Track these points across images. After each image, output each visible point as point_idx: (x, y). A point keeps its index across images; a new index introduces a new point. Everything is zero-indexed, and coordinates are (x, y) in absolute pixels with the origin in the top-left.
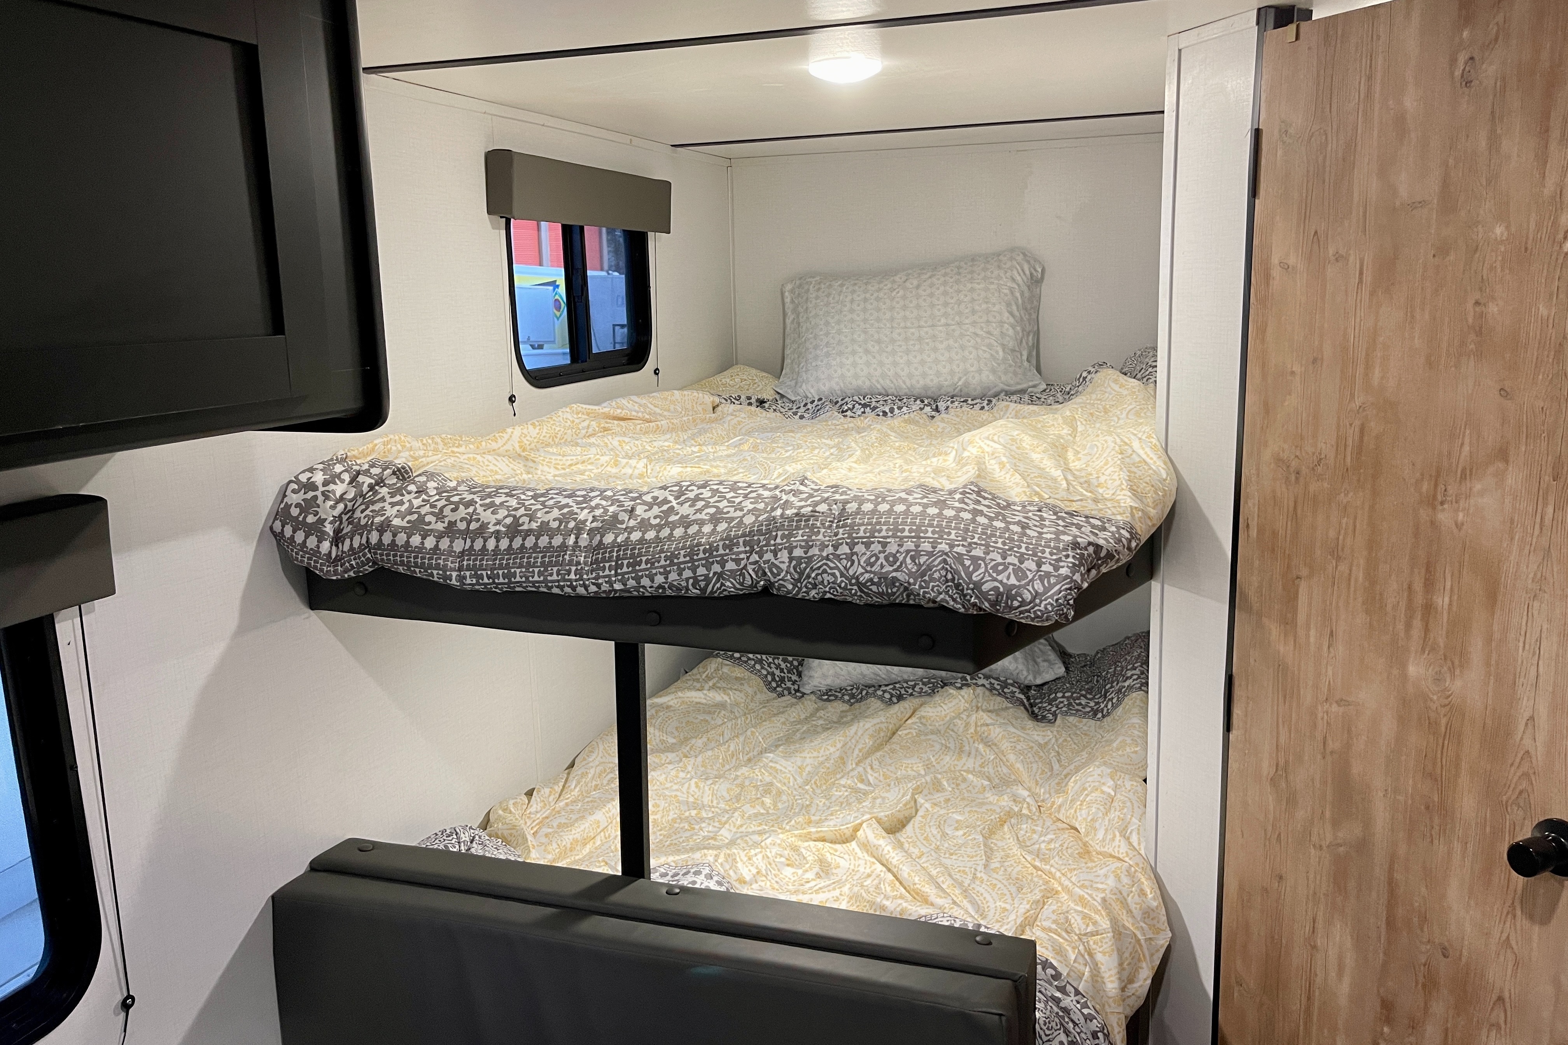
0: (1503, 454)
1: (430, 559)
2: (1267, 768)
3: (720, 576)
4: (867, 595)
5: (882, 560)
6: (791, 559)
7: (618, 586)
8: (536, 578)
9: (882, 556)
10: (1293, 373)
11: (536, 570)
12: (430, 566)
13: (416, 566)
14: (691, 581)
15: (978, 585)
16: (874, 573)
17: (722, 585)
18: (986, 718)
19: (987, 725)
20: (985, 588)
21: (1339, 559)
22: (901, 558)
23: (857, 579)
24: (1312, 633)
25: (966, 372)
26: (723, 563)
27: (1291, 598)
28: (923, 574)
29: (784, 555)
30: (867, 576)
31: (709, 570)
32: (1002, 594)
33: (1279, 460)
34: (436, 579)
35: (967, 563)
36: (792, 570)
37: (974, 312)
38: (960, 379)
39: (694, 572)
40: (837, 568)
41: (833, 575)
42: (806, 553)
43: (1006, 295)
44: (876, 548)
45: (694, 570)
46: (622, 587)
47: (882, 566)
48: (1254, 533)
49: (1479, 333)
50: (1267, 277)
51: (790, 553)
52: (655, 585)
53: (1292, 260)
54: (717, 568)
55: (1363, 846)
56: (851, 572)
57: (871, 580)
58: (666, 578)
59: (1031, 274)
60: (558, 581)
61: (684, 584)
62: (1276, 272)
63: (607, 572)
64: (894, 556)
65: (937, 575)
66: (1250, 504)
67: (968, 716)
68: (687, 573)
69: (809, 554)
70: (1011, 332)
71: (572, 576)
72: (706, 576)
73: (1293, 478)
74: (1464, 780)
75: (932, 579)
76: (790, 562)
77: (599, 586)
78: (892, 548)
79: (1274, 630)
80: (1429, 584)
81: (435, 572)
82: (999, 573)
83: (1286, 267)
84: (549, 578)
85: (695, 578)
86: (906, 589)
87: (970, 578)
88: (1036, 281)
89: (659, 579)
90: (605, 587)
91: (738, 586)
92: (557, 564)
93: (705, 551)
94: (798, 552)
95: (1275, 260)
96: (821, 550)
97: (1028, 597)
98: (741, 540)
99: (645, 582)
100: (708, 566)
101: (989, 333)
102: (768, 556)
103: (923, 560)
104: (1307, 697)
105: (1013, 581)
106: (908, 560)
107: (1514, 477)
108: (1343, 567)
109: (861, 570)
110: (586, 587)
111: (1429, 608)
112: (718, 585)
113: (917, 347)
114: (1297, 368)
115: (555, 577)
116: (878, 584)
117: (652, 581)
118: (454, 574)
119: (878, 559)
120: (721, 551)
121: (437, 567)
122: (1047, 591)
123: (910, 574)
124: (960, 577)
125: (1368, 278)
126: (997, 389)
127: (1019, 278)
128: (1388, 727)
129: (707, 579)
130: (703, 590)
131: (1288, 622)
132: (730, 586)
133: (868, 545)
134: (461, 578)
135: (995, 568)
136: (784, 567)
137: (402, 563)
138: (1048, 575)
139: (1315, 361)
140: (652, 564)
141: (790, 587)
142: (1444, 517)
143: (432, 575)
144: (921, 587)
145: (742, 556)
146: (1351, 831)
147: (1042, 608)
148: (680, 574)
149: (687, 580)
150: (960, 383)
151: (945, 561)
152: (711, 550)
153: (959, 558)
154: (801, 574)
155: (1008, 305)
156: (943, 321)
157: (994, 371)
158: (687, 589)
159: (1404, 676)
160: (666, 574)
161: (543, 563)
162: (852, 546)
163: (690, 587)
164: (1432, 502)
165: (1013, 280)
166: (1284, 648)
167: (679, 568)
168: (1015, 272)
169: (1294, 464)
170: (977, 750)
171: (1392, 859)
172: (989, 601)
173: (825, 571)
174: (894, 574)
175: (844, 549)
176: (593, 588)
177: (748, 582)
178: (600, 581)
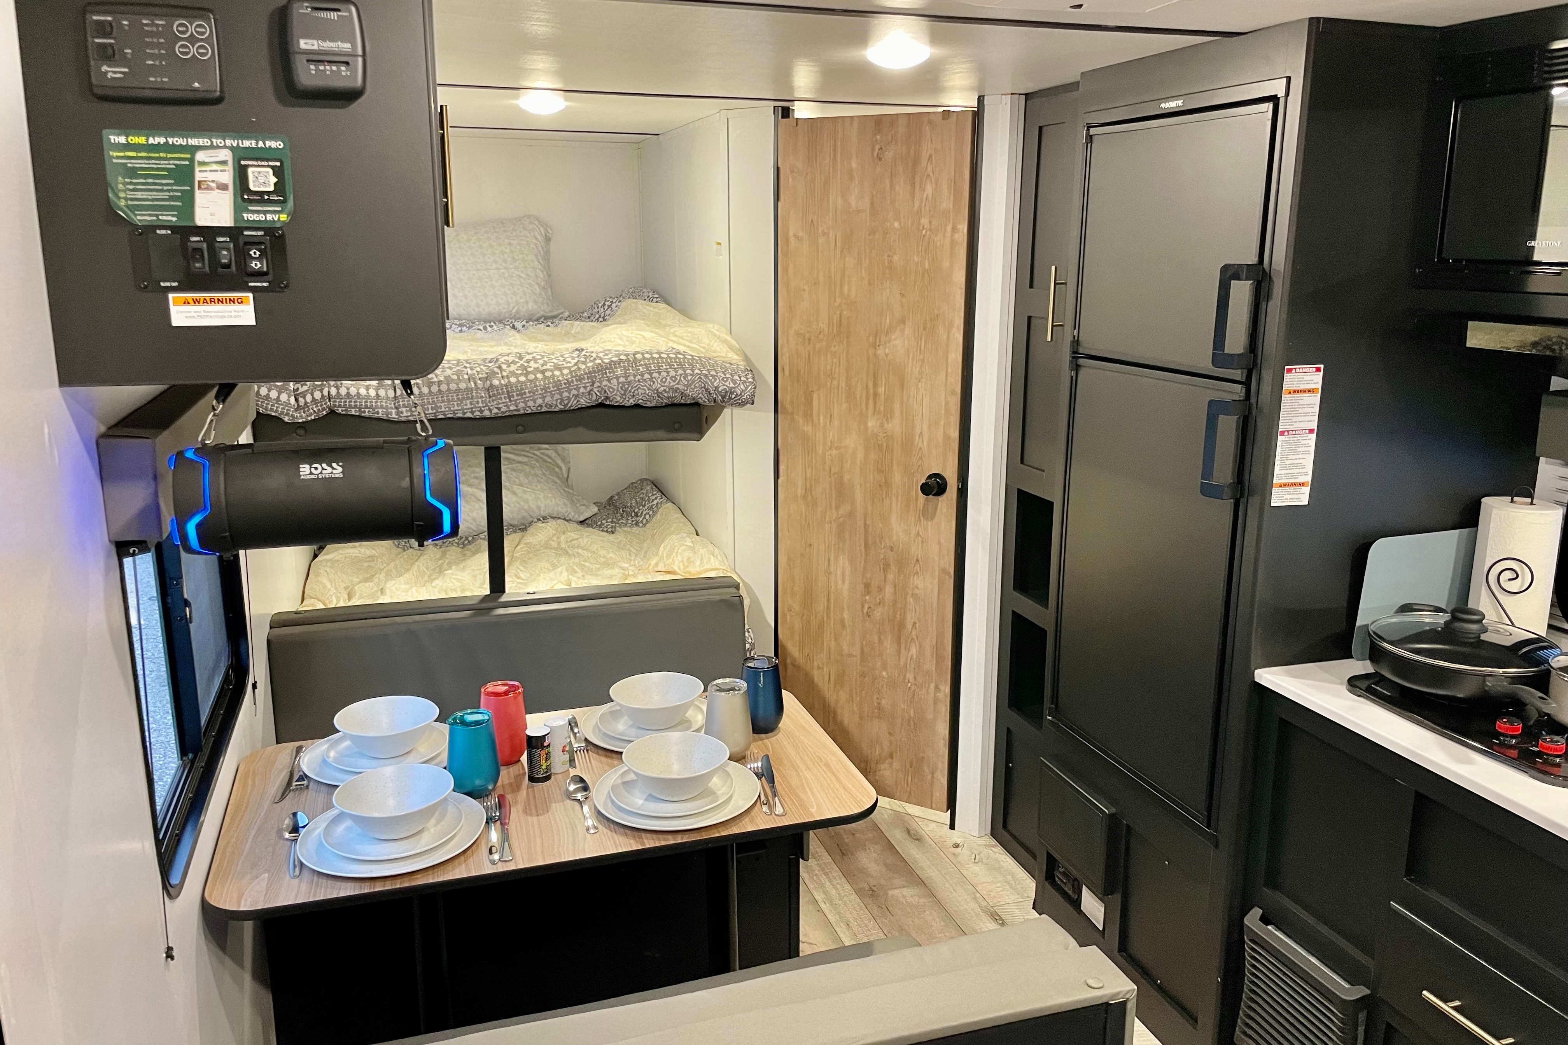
0: (903, 321)
1: (376, 402)
2: (800, 491)
3: (576, 396)
4: (662, 399)
5: (669, 379)
6: (619, 383)
7: (512, 408)
8: (456, 408)
9: (668, 378)
10: (804, 290)
11: (455, 403)
12: (377, 407)
13: (366, 407)
14: (559, 401)
15: (717, 388)
16: (666, 386)
17: (578, 401)
18: (573, 535)
19: (576, 539)
20: (720, 389)
21: (833, 379)
22: (679, 378)
23: (657, 390)
24: (821, 418)
25: (517, 303)
26: (578, 389)
27: (809, 402)
28: (691, 385)
29: (615, 381)
30: (662, 388)
31: (570, 394)
32: (727, 392)
33: (798, 334)
34: (380, 415)
35: (711, 378)
36: (620, 389)
37: (514, 260)
38: (514, 308)
39: (561, 396)
40: (645, 386)
41: (644, 389)
42: (626, 380)
43: (533, 249)
44: (664, 374)
45: (561, 394)
46: (515, 408)
47: (670, 383)
48: (787, 372)
49: (890, 268)
50: (787, 241)
51: (618, 380)
52: (537, 405)
53: (800, 234)
54: (574, 392)
55: (852, 514)
56: (654, 387)
57: (665, 390)
58: (544, 401)
59: (546, 235)
60: (472, 408)
61: (555, 403)
62: (792, 240)
63: (504, 400)
64: (675, 377)
65: (697, 385)
66: (784, 358)
67: (558, 538)
68: (557, 396)
69: (629, 380)
70: (541, 276)
71: (481, 405)
72: (568, 397)
73: (807, 342)
74: (895, 467)
75: (695, 387)
76: (618, 385)
77: (499, 409)
78: (672, 373)
79: (801, 420)
80: (875, 385)
81: (380, 411)
82: (725, 382)
83: (797, 237)
84: (465, 407)
85: (562, 400)
86: (682, 393)
87: (713, 385)
88: (548, 240)
89: (539, 401)
90: (504, 409)
91: (589, 401)
92: (468, 398)
93: (565, 383)
94: (622, 380)
95: (791, 233)
96: (635, 377)
97: (739, 393)
98: (586, 376)
99: (531, 404)
100: (569, 391)
101: (527, 275)
102: (605, 383)
103: (690, 378)
104: (820, 449)
105: (732, 385)
106: (682, 379)
107: (908, 331)
108: (835, 383)
109: (659, 386)
110: (490, 411)
111: (876, 395)
112: (575, 402)
113: (479, 284)
114: (806, 287)
115: (469, 406)
116: (668, 392)
117: (535, 402)
118: (394, 411)
119: (666, 379)
120: (575, 383)
121: (382, 407)
122: (746, 388)
123: (685, 385)
124: (709, 385)
125: (839, 244)
126: (538, 315)
127: (539, 237)
128: (860, 455)
129: (569, 399)
130: (565, 406)
131: (808, 415)
132: (583, 402)
133: (659, 373)
134: (398, 413)
135: (723, 379)
136: (615, 387)
137: (356, 406)
138: (745, 382)
139: (815, 283)
140: (534, 393)
141: (619, 399)
142: (880, 352)
143: (378, 413)
144: (690, 392)
145: (588, 385)
146: (845, 509)
147: (745, 397)
148: (552, 398)
149: (557, 400)
150: (514, 311)
151: (700, 378)
152: (568, 382)
153: (706, 375)
154: (625, 391)
155: (536, 256)
156: (494, 266)
157: (535, 302)
158: (556, 405)
159: (866, 428)
160: (543, 398)
161: (458, 399)
162: (650, 374)
163: (558, 404)
164: (874, 346)
165: (536, 239)
166: (808, 429)
167: (551, 394)
168: (536, 233)
169: (807, 335)
170: (578, 553)
171: (865, 515)
172: (721, 396)
173: (639, 388)
174: (676, 386)
175: (647, 376)
176: (495, 411)
177: (594, 398)
178: (500, 406)
